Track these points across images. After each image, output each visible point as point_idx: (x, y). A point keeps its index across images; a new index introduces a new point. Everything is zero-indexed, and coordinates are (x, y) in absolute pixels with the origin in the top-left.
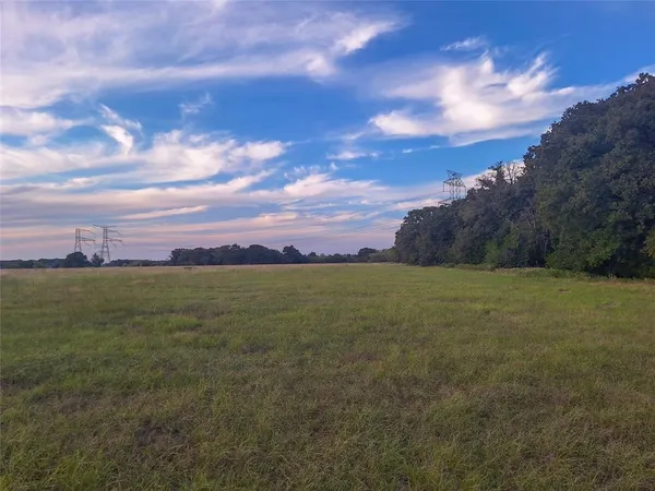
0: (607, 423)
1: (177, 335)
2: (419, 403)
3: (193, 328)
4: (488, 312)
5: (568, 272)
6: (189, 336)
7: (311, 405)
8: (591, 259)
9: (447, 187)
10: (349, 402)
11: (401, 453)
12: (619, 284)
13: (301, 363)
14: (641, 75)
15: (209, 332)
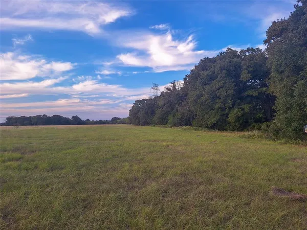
0: (213, 191)
1: (9, 163)
2: (136, 189)
3: (18, 160)
4: (168, 146)
5: (200, 129)
6: (15, 164)
7: (84, 195)
8: (209, 123)
9: (152, 90)
10: (103, 192)
11: (127, 213)
12: (219, 133)
13: (79, 175)
14: (228, 48)
15: (28, 161)
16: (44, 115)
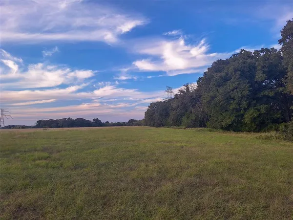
0: (229, 193)
1: (38, 162)
2: (152, 189)
3: (46, 159)
4: (182, 147)
5: (215, 130)
6: (43, 162)
7: (103, 193)
8: (224, 124)
9: (167, 93)
10: (121, 190)
11: (144, 212)
12: (234, 134)
13: (99, 173)
14: (241, 50)
15: (54, 160)
16: (69, 118)
